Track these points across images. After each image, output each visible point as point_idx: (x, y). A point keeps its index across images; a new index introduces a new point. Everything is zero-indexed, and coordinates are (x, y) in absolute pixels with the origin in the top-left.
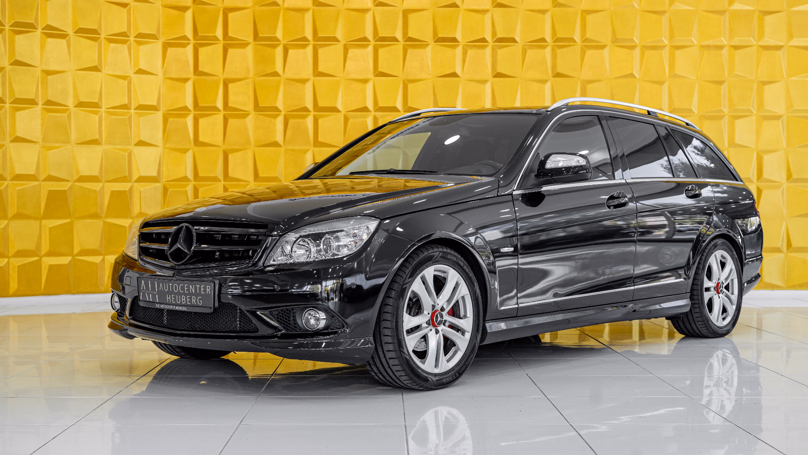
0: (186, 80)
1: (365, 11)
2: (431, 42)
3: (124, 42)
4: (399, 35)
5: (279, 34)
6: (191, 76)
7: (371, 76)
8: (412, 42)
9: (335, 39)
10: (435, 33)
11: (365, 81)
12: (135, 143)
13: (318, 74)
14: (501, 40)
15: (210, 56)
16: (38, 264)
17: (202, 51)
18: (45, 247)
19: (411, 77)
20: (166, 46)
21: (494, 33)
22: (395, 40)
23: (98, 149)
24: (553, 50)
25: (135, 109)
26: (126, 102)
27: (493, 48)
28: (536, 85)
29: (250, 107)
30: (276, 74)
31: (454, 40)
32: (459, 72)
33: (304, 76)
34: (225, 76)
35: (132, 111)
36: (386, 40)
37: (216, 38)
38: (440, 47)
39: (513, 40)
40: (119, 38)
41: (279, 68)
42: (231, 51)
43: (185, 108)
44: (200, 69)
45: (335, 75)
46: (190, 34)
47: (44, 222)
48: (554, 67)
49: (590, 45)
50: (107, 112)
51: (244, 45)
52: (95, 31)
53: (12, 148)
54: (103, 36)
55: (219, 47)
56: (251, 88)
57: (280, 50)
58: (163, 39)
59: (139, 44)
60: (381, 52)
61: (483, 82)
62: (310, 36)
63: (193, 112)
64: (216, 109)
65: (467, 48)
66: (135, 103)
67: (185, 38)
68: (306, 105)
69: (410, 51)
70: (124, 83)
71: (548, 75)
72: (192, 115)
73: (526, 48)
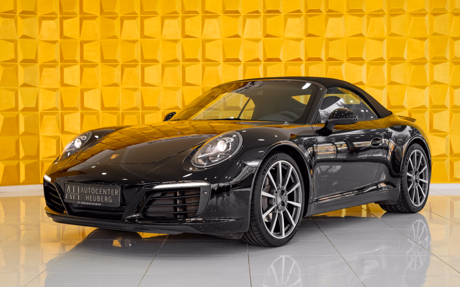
0: (54, 42)
2: (220, 13)
3: (12, 17)
4: (199, 9)
5: (117, 10)
6: (58, 39)
7: (180, 37)
9: (155, 13)
10: (224, 7)
11: (176, 41)
12: (20, 84)
13: (143, 36)
14: (269, 12)
15: (71, 26)
17: (65, 22)
19: (207, 38)
20: (41, 19)
21: (264, 7)
22: (196, 12)
24: (306, 18)
25: (21, 62)
26: (13, 57)
28: (294, 43)
29: (98, 60)
30: (115, 37)
31: (237, 12)
32: (240, 33)
33: (134, 38)
34: (82, 39)
35: (19, 64)
36: (189, 14)
37: (74, 13)
38: (227, 17)
39: (278, 12)
40: (9, 14)
41: (117, 32)
42: (85, 22)
43: (55, 61)
44: (64, 34)
46: (58, 12)
48: (306, 29)
49: (332, 13)
51: (94, 18)
55: (77, 20)
56: (99, 47)
57: (118, 21)
58: (39, 15)
59: (23, 18)
60: (187, 21)
61: (257, 41)
62: (138, 11)
63: (60, 64)
64: (75, 61)
65: (246, 17)
66: (20, 58)
67: (54, 13)
68: (136, 58)
69: (207, 20)
70: (12, 45)
71: (302, 36)
72: (59, 66)
73: (287, 17)
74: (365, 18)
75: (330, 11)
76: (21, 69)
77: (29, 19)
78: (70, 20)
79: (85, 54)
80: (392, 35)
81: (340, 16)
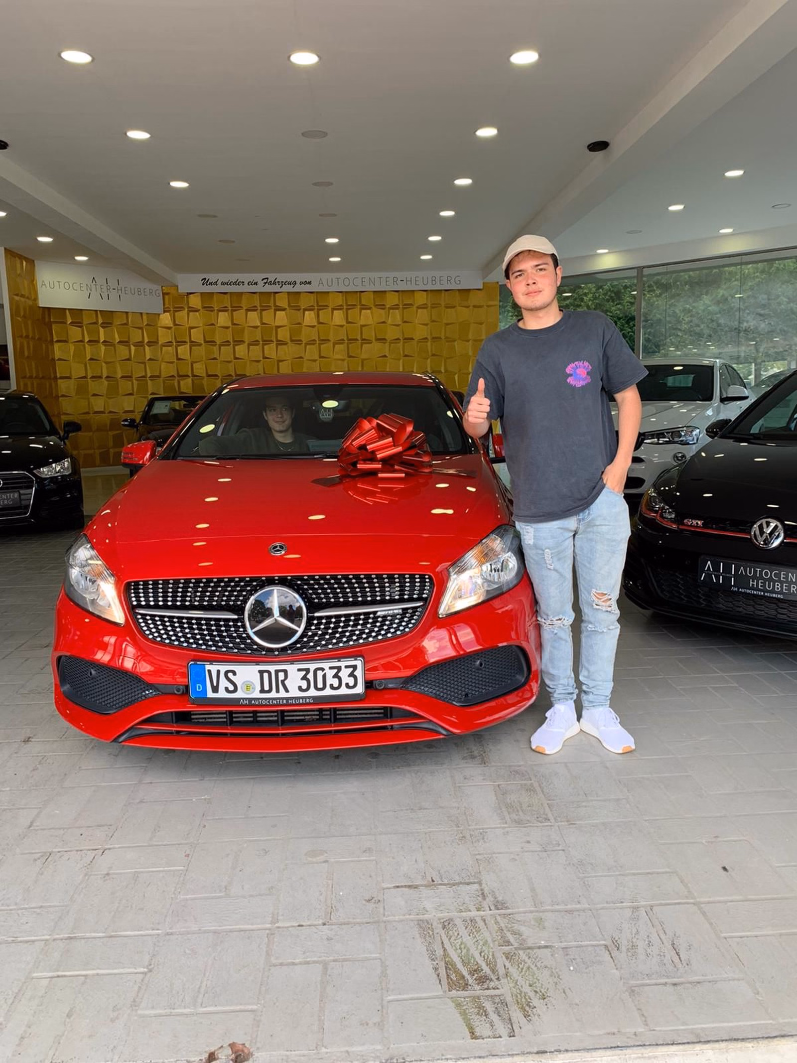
0: (172, 363)
1: (256, 327)
2: (289, 342)
3: (141, 346)
5: (216, 339)
6: (175, 360)
7: (261, 359)
8: (280, 343)
9: (243, 341)
10: (291, 337)
11: (258, 361)
12: (150, 393)
14: (322, 340)
15: (183, 351)
16: (108, 452)
17: (179, 348)
18: (111, 444)
21: (319, 338)
22: (272, 341)
23: (132, 397)
24: (348, 344)
25: (149, 377)
26: (144, 374)
27: (320, 344)
28: (340, 362)
29: (204, 375)
30: (215, 359)
31: (301, 341)
32: (303, 355)
33: (230, 360)
34: (192, 360)
37: (185, 342)
38: (294, 344)
39: (328, 340)
40: (140, 344)
41: (216, 355)
42: (193, 348)
43: (173, 376)
44: (179, 357)
45: (244, 359)
46: (174, 341)
47: (110, 433)
48: (348, 354)
49: (365, 341)
50: (136, 380)
51: (200, 345)
52: (127, 342)
53: (92, 399)
54: (131, 343)
56: (204, 366)
57: (217, 346)
58: (160, 343)
59: (149, 346)
60: (265, 347)
61: (315, 361)
62: (231, 341)
63: (177, 378)
64: (188, 376)
66: (149, 375)
67: (171, 342)
68: (231, 373)
69: (279, 347)
70: (143, 365)
71: (346, 357)
72: (176, 380)
73: (334, 344)
74: (387, 344)
75: (364, 340)
76: (149, 382)
77: (153, 347)
78: (183, 347)
79: (195, 371)
80: (406, 356)
81: (371, 343)
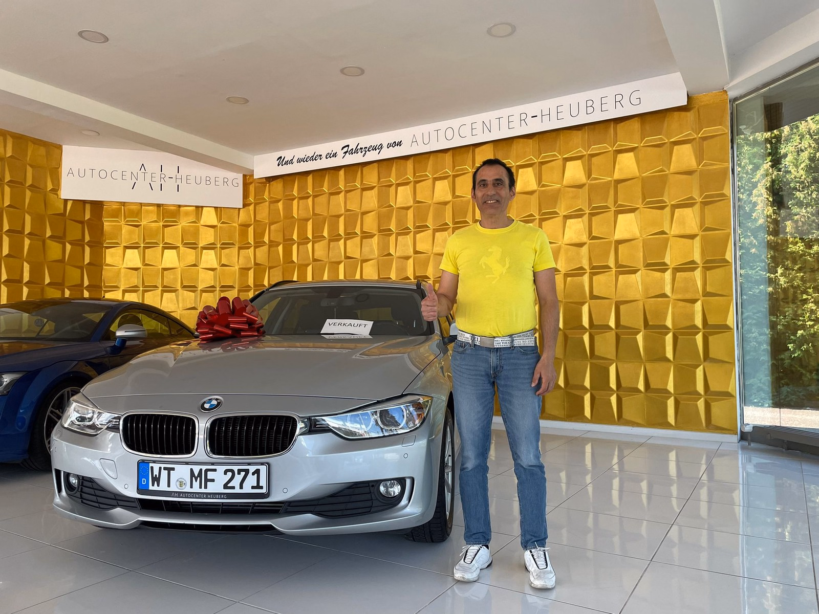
0: (250, 269)
1: (340, 216)
2: (376, 233)
3: (213, 249)
4: (358, 231)
5: (295, 237)
6: (253, 266)
7: (342, 259)
10: (379, 227)
11: (339, 263)
14: (419, 227)
17: (258, 250)
19: (366, 258)
20: (240, 248)
21: (415, 223)
22: (356, 234)
34: (270, 265)
35: (218, 289)
36: (350, 235)
37: (265, 242)
38: (381, 236)
44: (257, 261)
45: (322, 259)
46: (252, 242)
51: (278, 245)
54: (200, 246)
55: (265, 248)
59: (223, 248)
60: (348, 242)
61: (408, 258)
65: (398, 234)
69: (364, 241)
73: (435, 232)
77: (229, 250)
78: (261, 248)
